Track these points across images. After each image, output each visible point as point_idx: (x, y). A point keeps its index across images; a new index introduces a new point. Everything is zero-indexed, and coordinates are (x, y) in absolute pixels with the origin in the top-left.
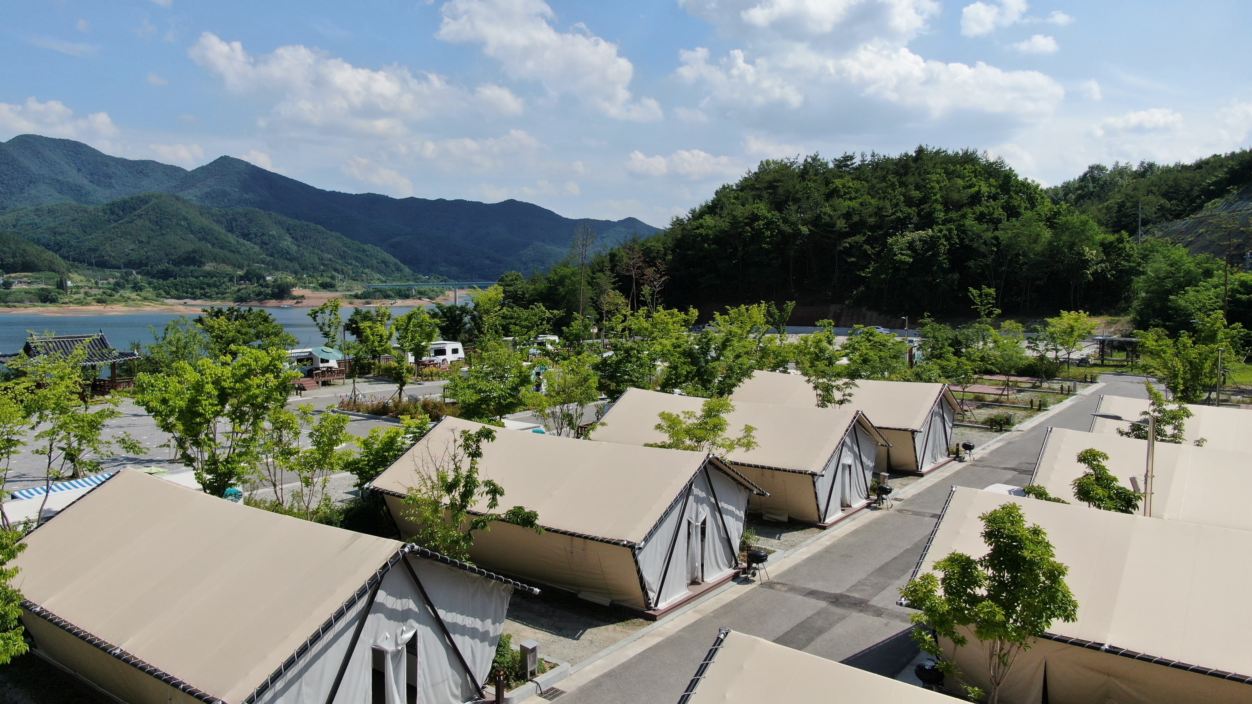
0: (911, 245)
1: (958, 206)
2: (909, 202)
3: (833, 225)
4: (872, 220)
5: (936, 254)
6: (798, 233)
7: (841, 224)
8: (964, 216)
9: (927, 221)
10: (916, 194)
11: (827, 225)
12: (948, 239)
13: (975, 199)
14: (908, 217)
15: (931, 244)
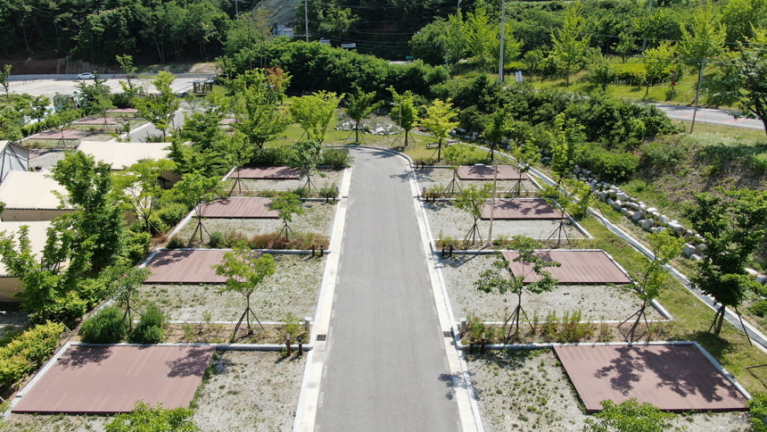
0: (103, 20)
3: (48, 6)
5: (119, 26)
6: (23, 11)
7: (53, 5)
9: (113, 4)
11: (42, 5)
12: (126, 16)
15: (115, 19)
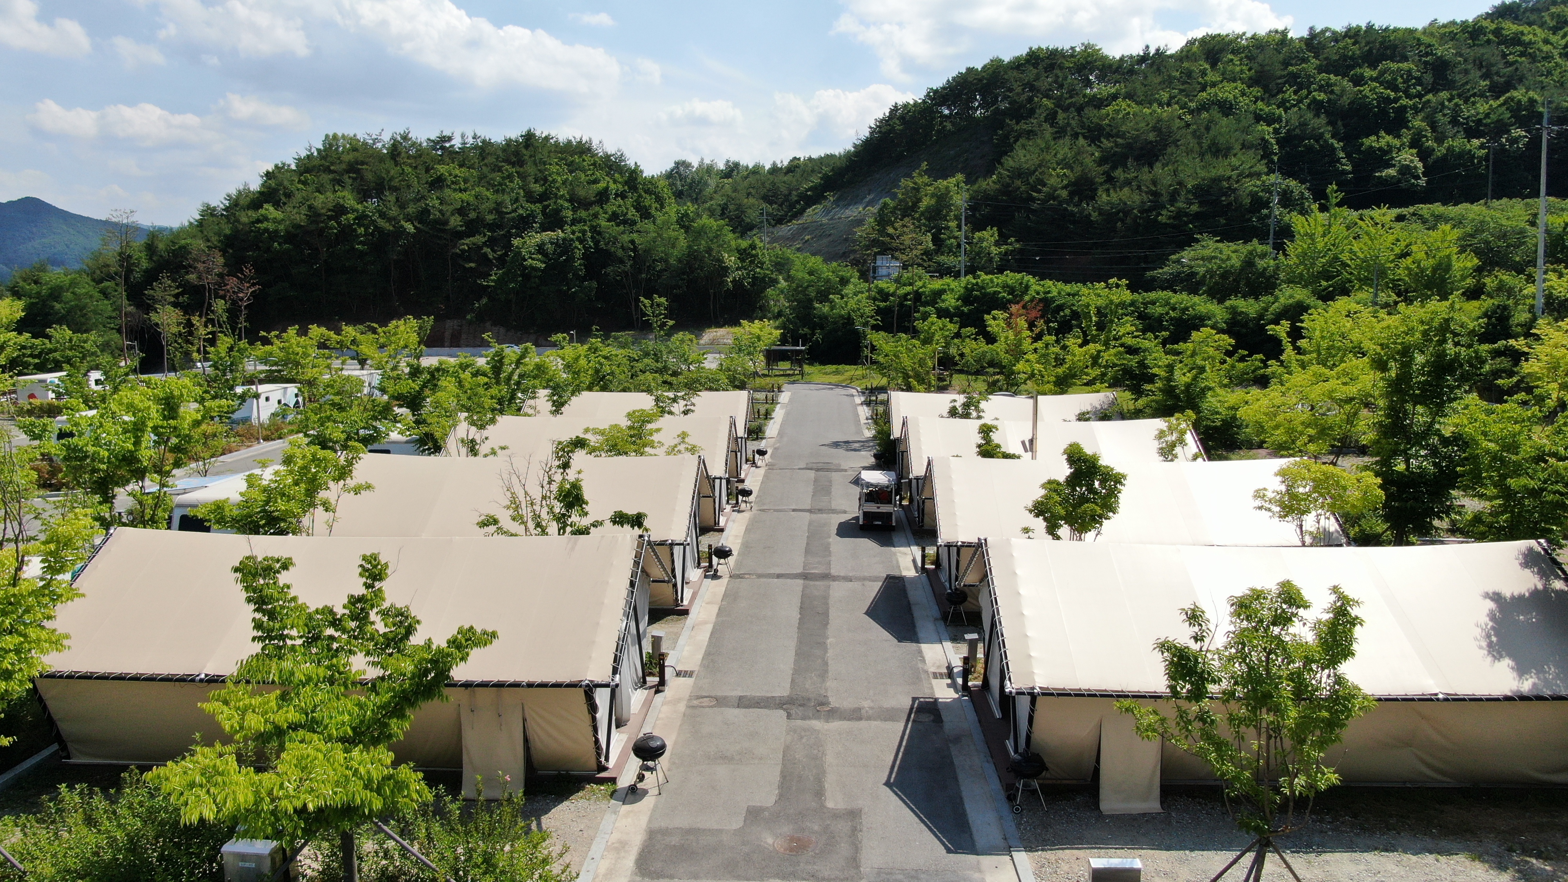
0: (540, 248)
1: (585, 204)
2: (530, 197)
3: (446, 222)
4: (490, 218)
5: (570, 259)
6: (400, 232)
7: (455, 221)
8: (596, 216)
9: (553, 221)
10: (537, 188)
11: (437, 222)
12: (581, 241)
13: (603, 197)
14: (532, 216)
15: (564, 247)
